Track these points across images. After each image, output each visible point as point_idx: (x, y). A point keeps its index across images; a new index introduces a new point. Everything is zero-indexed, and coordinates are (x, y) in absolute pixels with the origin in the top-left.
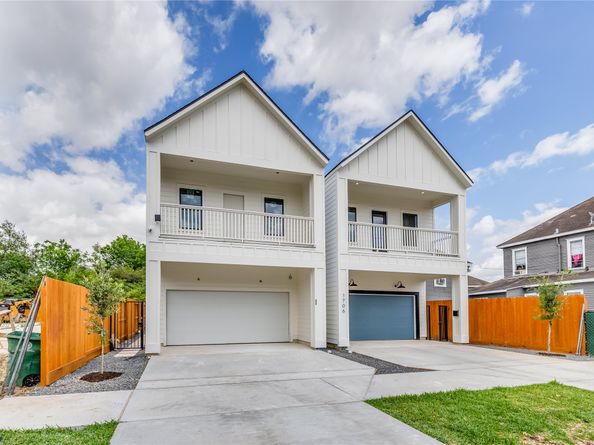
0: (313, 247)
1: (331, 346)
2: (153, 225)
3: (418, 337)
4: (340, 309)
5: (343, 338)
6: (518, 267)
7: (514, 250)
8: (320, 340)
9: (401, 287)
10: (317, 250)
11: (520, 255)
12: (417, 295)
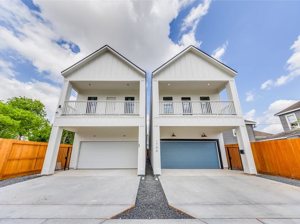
2: (58, 110)
3: (222, 168)
4: (154, 150)
6: (292, 125)
7: (286, 116)
9: (205, 136)
10: (140, 116)
11: (291, 118)
12: (217, 141)
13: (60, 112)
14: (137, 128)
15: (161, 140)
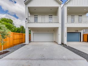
0: (58, 22)
1: (62, 44)
2: (26, 20)
3: (80, 41)
4: (65, 36)
5: (65, 42)
8: (60, 42)
9: (77, 31)
13: (27, 22)
14: (58, 28)
15: (67, 32)
